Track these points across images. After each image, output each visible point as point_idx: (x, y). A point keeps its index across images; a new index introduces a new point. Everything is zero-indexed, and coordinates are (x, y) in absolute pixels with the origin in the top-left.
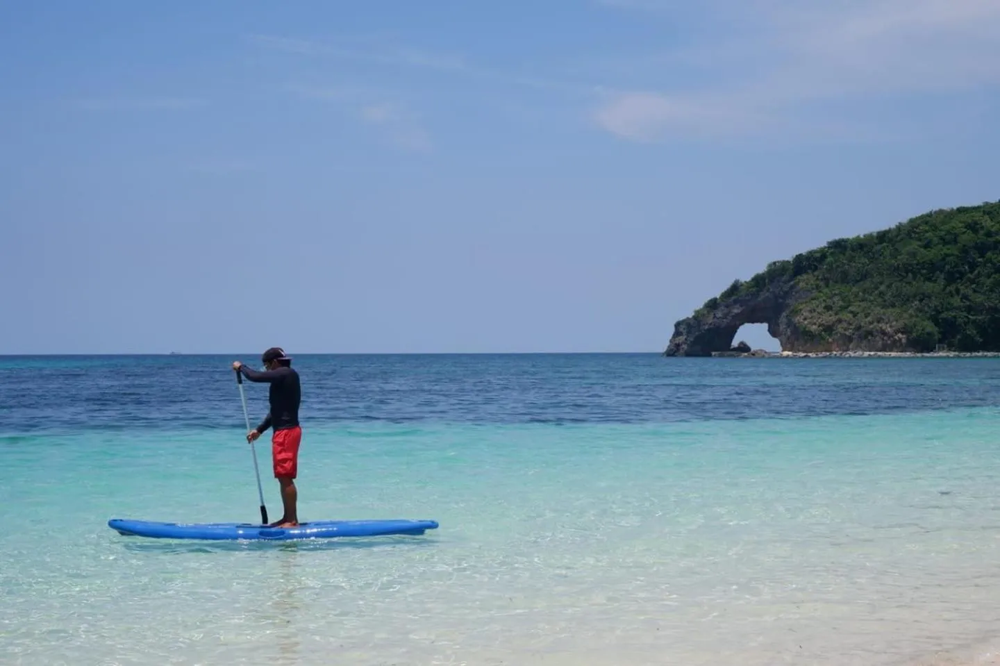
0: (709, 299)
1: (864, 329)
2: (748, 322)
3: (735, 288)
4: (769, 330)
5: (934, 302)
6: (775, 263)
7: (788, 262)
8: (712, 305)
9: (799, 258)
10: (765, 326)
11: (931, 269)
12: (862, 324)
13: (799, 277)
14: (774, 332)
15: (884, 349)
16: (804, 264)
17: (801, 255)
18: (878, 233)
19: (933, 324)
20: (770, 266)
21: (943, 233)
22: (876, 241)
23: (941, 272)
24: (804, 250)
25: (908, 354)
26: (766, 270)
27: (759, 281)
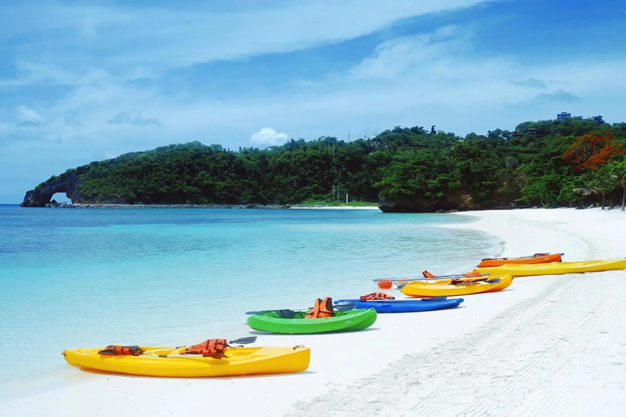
0: (41, 182)
1: (109, 196)
2: (58, 192)
3: (53, 178)
4: (67, 195)
5: (135, 186)
6: (69, 169)
7: (74, 169)
8: (43, 185)
9: (79, 168)
10: (65, 194)
11: (132, 174)
12: (108, 194)
13: (80, 175)
14: (68, 196)
15: (117, 203)
16: (81, 170)
17: (80, 167)
18: (110, 160)
19: (134, 194)
20: (67, 170)
21: (135, 161)
22: (109, 162)
23: (136, 175)
24: (81, 165)
25: (127, 205)
26: (66, 172)
27: (63, 176)
